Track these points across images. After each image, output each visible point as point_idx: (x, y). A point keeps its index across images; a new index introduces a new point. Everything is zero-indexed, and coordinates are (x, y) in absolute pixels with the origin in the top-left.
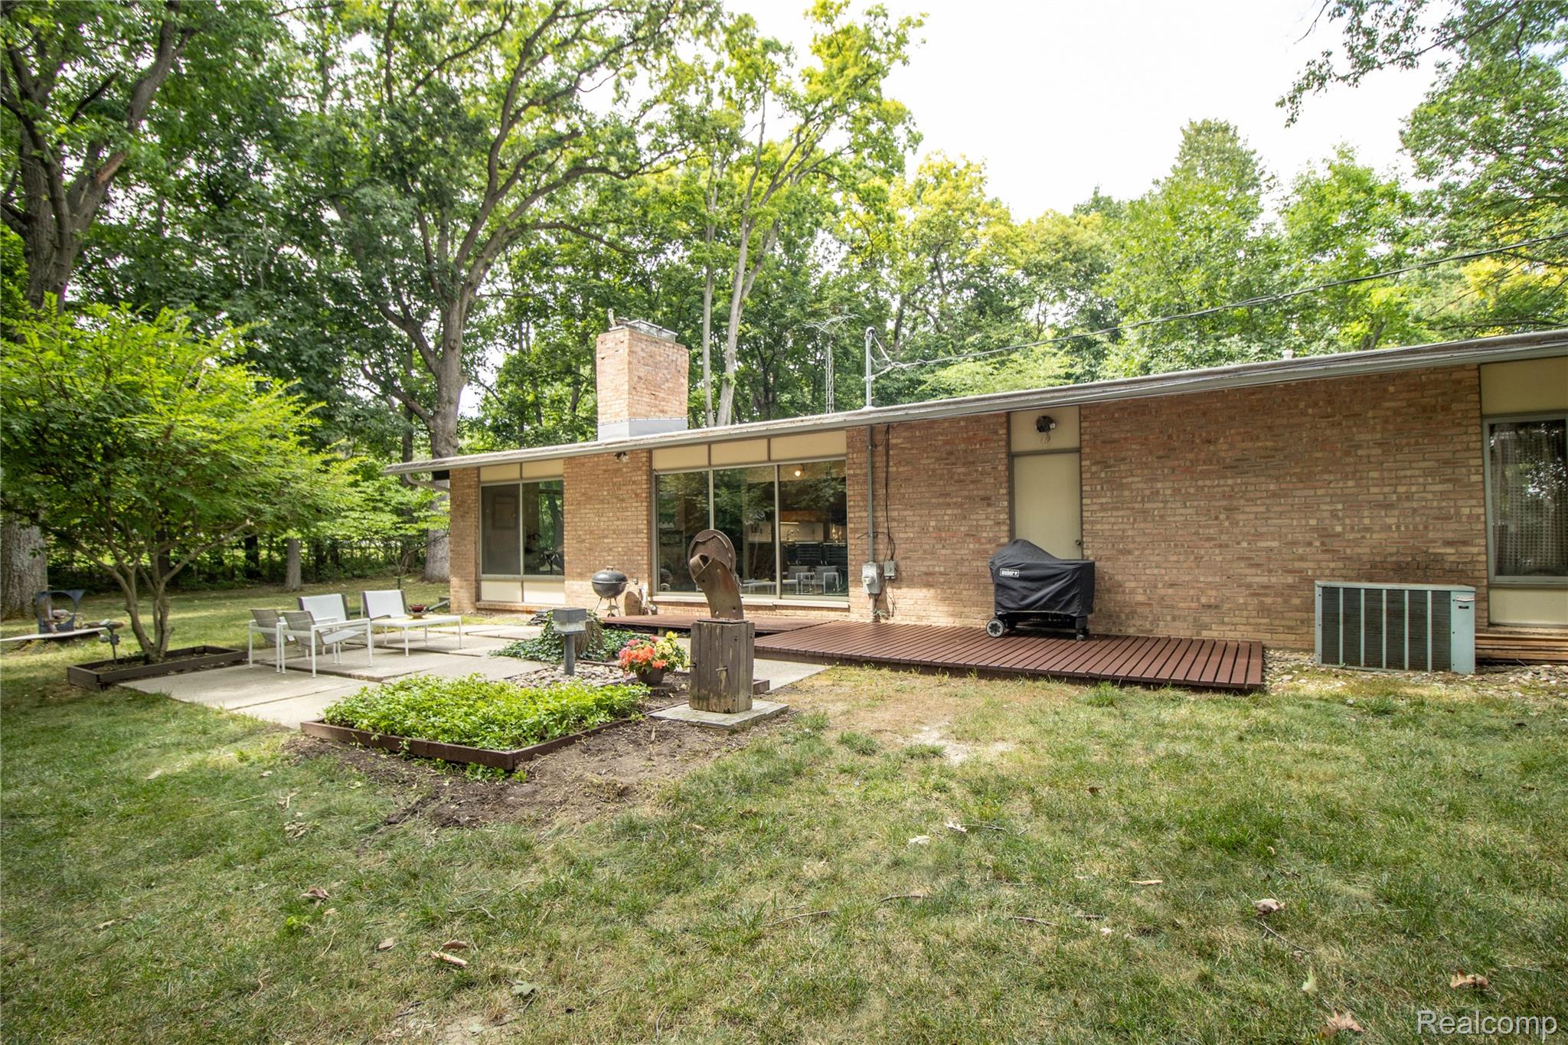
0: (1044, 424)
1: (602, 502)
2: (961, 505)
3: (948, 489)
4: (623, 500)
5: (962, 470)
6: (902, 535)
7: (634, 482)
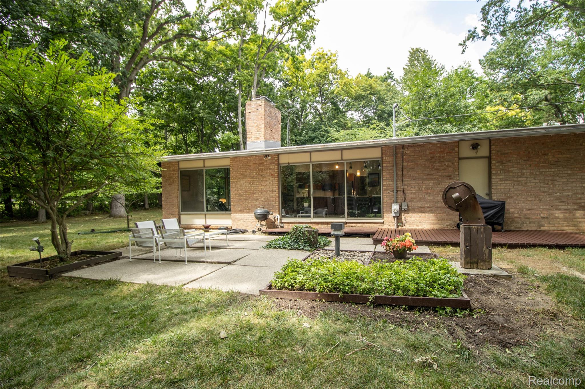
0: (475, 146)
1: (253, 178)
2: (437, 179)
3: (432, 172)
4: (265, 177)
5: (438, 164)
6: (409, 192)
7: (270, 169)
